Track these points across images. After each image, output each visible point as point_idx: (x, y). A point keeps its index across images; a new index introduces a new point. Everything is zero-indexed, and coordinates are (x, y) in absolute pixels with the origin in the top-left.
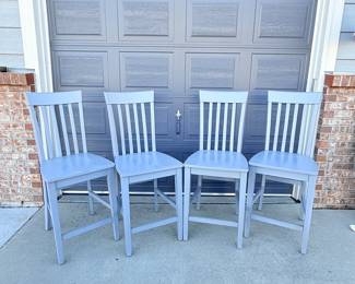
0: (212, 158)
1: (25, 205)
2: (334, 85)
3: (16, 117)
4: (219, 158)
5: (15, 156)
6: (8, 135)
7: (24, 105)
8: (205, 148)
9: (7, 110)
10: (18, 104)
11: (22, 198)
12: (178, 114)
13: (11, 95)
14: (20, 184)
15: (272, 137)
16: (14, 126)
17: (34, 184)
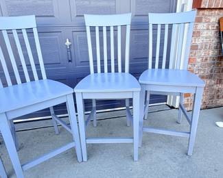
0: (103, 81)
2: (202, 6)
4: (109, 80)
8: (96, 71)
12: (68, 43)
15: (154, 58)
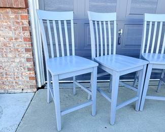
1: (25, 91)
3: (17, 32)
5: (17, 60)
6: (12, 45)
7: (23, 24)
9: (10, 27)
10: (18, 23)
11: (22, 87)
13: (12, 16)
14: (20, 78)
16: (16, 39)
17: (30, 78)
